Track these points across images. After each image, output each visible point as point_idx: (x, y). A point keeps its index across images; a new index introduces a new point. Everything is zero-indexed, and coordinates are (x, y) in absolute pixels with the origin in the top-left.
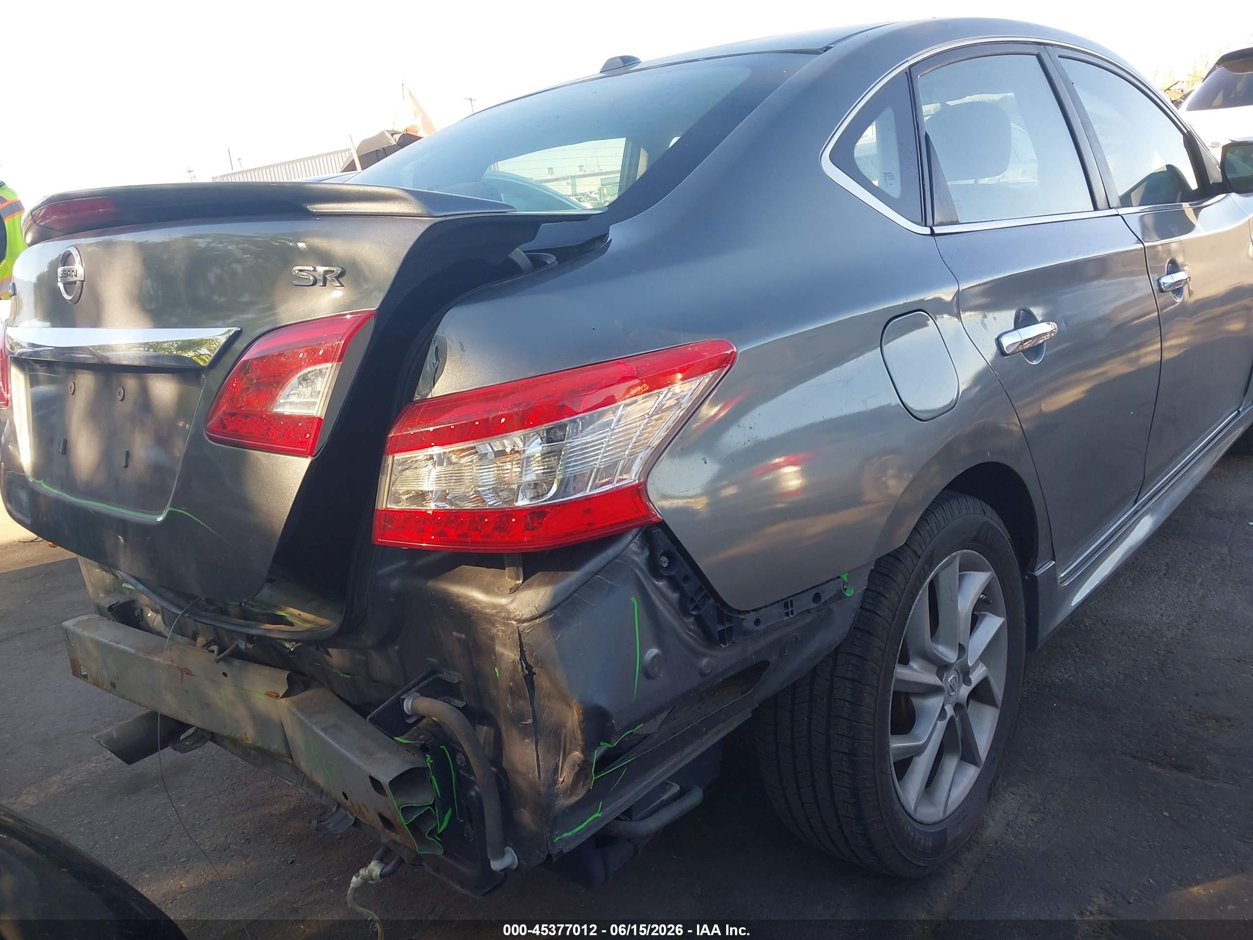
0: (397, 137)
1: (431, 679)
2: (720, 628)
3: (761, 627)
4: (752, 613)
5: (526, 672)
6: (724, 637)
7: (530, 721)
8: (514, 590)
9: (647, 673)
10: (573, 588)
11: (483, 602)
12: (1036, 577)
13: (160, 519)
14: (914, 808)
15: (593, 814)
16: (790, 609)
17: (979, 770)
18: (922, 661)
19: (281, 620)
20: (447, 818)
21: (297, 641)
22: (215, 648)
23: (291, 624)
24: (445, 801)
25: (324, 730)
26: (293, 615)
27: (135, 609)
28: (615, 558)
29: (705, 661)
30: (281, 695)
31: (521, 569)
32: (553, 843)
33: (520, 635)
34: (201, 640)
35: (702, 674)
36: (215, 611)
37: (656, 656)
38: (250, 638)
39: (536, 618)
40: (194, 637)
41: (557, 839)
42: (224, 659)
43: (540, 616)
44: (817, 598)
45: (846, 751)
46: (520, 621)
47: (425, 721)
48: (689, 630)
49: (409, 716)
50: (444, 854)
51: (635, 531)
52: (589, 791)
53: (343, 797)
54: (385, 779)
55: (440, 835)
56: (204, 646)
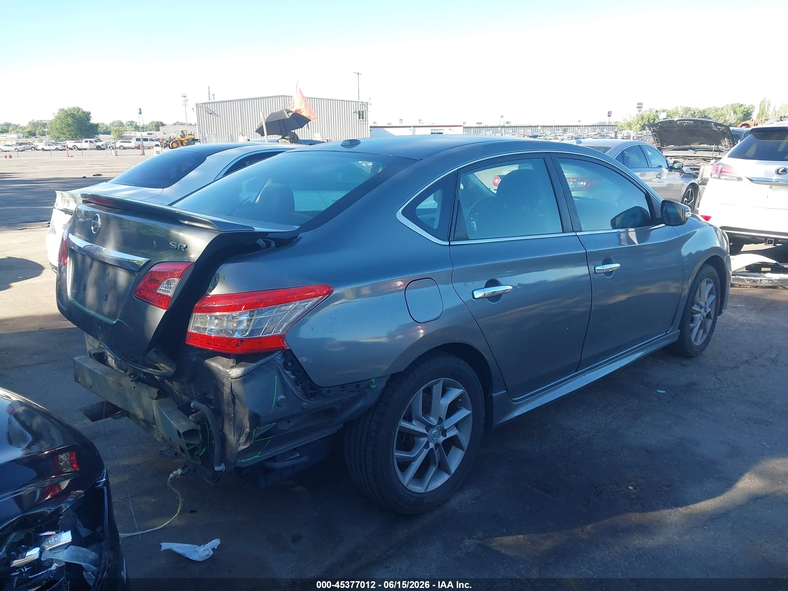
0: (290, 114)
1: (203, 397)
2: (311, 392)
3: (330, 394)
4: (326, 388)
5: (232, 397)
6: (312, 395)
7: (233, 416)
8: (232, 367)
9: (278, 404)
10: (252, 369)
11: (221, 370)
12: (493, 396)
13: (114, 322)
14: (407, 484)
15: (256, 455)
16: (344, 389)
17: (449, 476)
18: (418, 422)
19: (157, 368)
20: (204, 450)
21: (161, 377)
22: (132, 376)
23: (161, 370)
24: (204, 443)
25: (166, 413)
26: (161, 367)
27: (104, 356)
28: (270, 360)
29: (305, 404)
30: (154, 398)
31: (235, 360)
32: (237, 462)
33: (231, 383)
34: (128, 373)
35: (303, 409)
36: (134, 361)
37: (283, 399)
38: (145, 374)
39: (237, 378)
40: (126, 371)
41: (239, 461)
42: (135, 381)
43: (239, 378)
44: (358, 386)
45: (372, 451)
46: (232, 379)
47: (199, 412)
48: (298, 391)
49: (193, 409)
50: (201, 464)
51: (280, 352)
52: (251, 444)
53: (169, 440)
54: (181, 431)
55: (200, 457)
56: (129, 375)
